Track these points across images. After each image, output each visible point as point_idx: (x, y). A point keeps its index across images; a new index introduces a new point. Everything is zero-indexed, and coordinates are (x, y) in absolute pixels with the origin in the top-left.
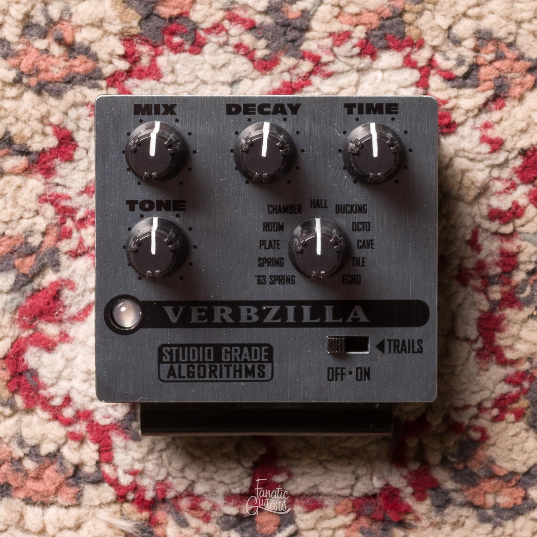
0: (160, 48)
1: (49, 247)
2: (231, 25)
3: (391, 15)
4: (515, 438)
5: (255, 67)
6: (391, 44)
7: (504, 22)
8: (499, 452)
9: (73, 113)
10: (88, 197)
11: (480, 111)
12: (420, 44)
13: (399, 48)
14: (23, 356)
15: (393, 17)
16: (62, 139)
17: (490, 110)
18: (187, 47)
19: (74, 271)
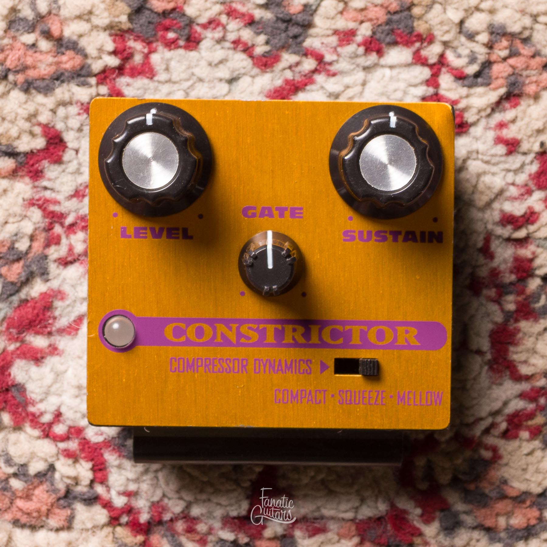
0: (154, 45)
1: (37, 253)
2: (228, 19)
3: (398, 8)
4: (530, 457)
5: (254, 64)
6: (399, 40)
7: (518, 15)
8: (512, 471)
9: (61, 112)
10: (78, 201)
11: (493, 110)
12: (430, 39)
13: (408, 43)
14: (9, 371)
15: (401, 11)
16: (51, 139)
17: (504, 110)
18: (182, 43)
19: (64, 280)
